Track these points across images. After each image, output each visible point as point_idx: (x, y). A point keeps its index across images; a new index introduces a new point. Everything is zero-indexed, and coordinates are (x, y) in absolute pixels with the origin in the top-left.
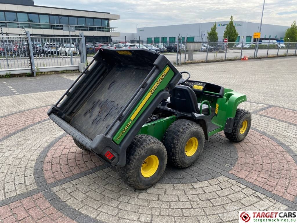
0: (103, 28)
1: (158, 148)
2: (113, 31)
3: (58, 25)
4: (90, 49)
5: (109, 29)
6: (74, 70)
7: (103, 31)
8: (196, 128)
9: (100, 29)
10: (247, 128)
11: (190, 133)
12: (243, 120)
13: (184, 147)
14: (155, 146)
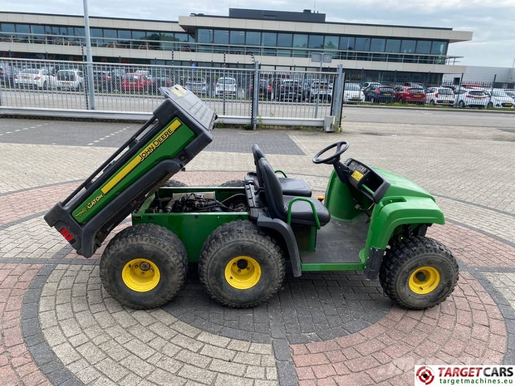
0: (432, 58)
1: (153, 250)
2: (451, 64)
3: (352, 53)
4: (386, 94)
5: (445, 58)
6: (317, 127)
7: (431, 63)
8: (251, 240)
9: (425, 60)
10: (438, 285)
11: (234, 245)
12: (415, 262)
13: (220, 267)
14: (147, 245)
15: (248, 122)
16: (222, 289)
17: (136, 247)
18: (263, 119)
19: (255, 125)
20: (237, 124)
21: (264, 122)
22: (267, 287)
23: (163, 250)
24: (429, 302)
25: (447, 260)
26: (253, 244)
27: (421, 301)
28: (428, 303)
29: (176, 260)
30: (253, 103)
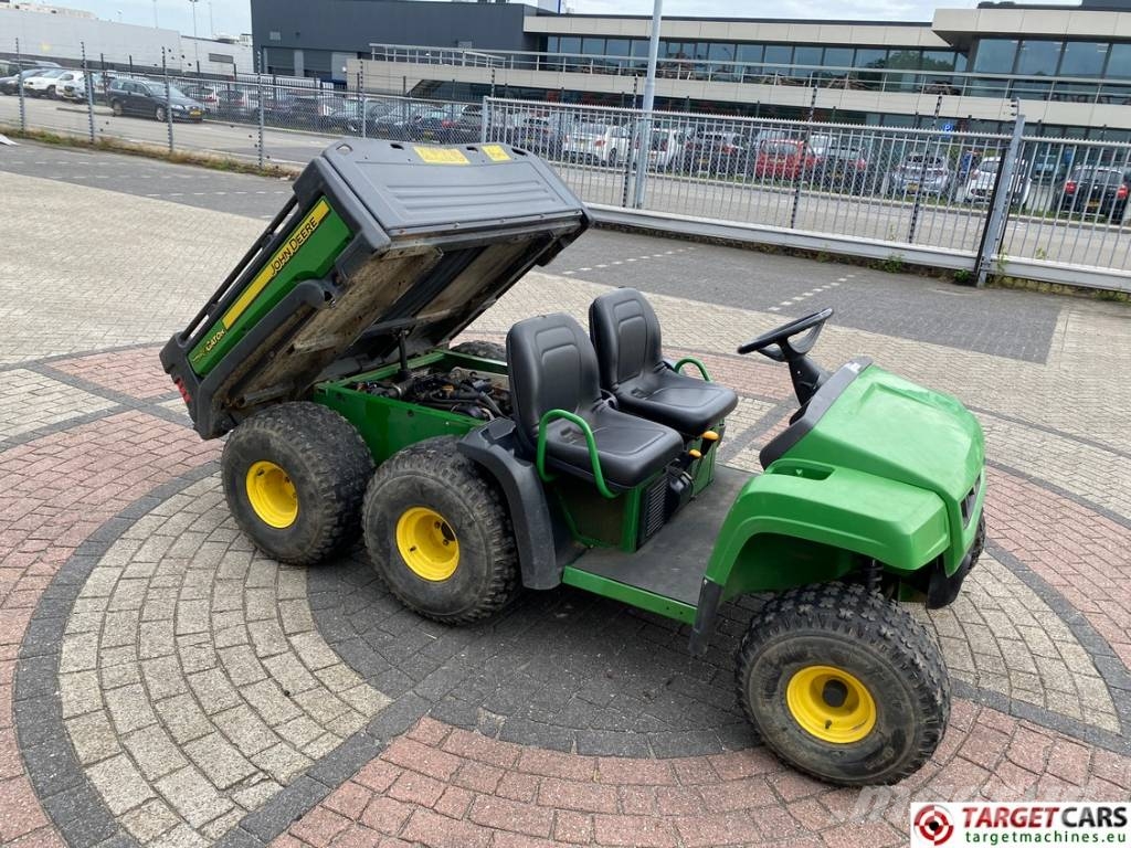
10: (871, 732)
11: (409, 479)
12: (796, 644)
13: (385, 518)
14: (277, 438)
15: (968, 265)
16: (388, 565)
17: (260, 438)
18: (1007, 262)
19: (983, 276)
20: (936, 268)
21: (1010, 270)
22: (466, 589)
23: (300, 455)
24: (838, 767)
25: (891, 669)
26: (441, 486)
27: (816, 757)
28: (834, 769)
29: (321, 482)
30: (989, 216)
